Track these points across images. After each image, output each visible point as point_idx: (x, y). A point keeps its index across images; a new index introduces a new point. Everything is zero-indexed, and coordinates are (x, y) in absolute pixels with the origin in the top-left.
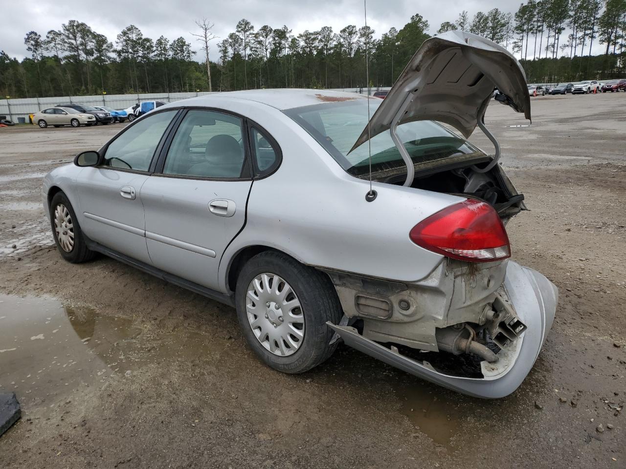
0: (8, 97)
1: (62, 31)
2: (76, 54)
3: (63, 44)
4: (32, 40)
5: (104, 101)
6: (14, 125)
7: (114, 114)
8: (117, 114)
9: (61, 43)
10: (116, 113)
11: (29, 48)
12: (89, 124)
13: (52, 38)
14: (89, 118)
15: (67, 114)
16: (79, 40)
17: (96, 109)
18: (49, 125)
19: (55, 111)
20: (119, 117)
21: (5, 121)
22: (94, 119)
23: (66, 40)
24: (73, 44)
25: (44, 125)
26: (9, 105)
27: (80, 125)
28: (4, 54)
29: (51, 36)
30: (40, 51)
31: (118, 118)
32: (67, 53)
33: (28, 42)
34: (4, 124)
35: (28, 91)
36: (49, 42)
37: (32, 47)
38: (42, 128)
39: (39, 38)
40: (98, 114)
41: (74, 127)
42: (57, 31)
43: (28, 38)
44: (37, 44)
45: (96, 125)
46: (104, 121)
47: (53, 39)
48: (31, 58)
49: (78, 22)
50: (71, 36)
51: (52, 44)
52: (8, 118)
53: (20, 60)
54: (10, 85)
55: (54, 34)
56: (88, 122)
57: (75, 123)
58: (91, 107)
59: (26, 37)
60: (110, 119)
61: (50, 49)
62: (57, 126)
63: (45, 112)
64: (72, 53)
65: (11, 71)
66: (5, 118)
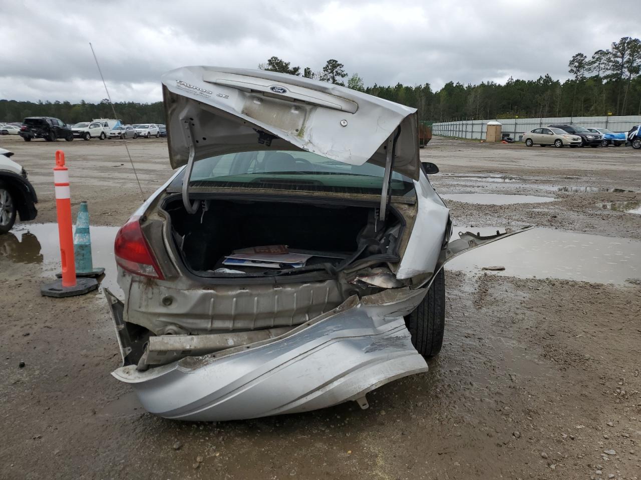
0: (517, 117)
1: (611, 50)
2: (619, 72)
3: (607, 63)
4: (577, 62)
5: (607, 122)
6: (514, 142)
7: (608, 137)
8: (612, 137)
9: (606, 62)
10: (611, 135)
11: (572, 70)
12: (573, 146)
13: (597, 58)
14: (574, 140)
15: (553, 134)
16: (627, 57)
17: (589, 131)
18: (535, 144)
19: (544, 131)
20: (615, 141)
21: (508, 139)
22: (580, 141)
23: (612, 59)
24: (618, 62)
25: (530, 144)
26: (516, 124)
27: (562, 146)
28: (548, 77)
29: (597, 56)
30: (582, 71)
31: (613, 142)
32: (609, 72)
33: (573, 64)
34: (506, 141)
35: (559, 111)
36: (594, 62)
37: (575, 69)
38: (528, 146)
39: (584, 59)
40: (587, 136)
41: (556, 147)
42: (605, 51)
43: (573, 61)
44: (581, 65)
45: (582, 147)
46: (593, 144)
47: (599, 59)
48: (574, 79)
49: (630, 38)
50: (619, 54)
51: (596, 64)
52: (512, 136)
53: (562, 82)
54: (544, 106)
55: (601, 54)
56: (571, 143)
57: (558, 144)
58: (584, 128)
59: (572, 59)
60: (600, 142)
61: (592, 69)
62: (543, 146)
63: (534, 131)
64: (615, 72)
65: (549, 92)
66: (508, 135)
